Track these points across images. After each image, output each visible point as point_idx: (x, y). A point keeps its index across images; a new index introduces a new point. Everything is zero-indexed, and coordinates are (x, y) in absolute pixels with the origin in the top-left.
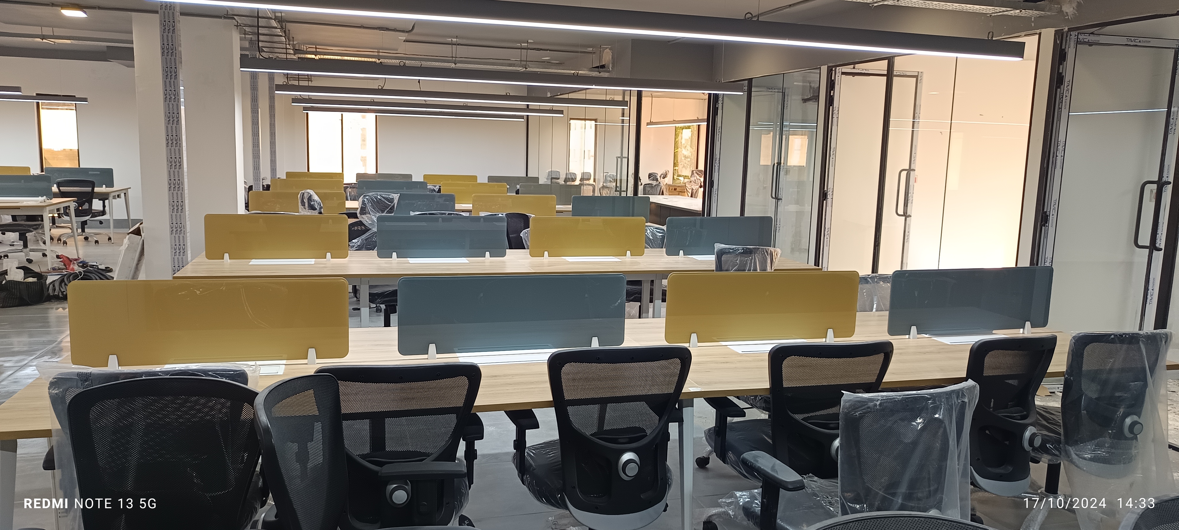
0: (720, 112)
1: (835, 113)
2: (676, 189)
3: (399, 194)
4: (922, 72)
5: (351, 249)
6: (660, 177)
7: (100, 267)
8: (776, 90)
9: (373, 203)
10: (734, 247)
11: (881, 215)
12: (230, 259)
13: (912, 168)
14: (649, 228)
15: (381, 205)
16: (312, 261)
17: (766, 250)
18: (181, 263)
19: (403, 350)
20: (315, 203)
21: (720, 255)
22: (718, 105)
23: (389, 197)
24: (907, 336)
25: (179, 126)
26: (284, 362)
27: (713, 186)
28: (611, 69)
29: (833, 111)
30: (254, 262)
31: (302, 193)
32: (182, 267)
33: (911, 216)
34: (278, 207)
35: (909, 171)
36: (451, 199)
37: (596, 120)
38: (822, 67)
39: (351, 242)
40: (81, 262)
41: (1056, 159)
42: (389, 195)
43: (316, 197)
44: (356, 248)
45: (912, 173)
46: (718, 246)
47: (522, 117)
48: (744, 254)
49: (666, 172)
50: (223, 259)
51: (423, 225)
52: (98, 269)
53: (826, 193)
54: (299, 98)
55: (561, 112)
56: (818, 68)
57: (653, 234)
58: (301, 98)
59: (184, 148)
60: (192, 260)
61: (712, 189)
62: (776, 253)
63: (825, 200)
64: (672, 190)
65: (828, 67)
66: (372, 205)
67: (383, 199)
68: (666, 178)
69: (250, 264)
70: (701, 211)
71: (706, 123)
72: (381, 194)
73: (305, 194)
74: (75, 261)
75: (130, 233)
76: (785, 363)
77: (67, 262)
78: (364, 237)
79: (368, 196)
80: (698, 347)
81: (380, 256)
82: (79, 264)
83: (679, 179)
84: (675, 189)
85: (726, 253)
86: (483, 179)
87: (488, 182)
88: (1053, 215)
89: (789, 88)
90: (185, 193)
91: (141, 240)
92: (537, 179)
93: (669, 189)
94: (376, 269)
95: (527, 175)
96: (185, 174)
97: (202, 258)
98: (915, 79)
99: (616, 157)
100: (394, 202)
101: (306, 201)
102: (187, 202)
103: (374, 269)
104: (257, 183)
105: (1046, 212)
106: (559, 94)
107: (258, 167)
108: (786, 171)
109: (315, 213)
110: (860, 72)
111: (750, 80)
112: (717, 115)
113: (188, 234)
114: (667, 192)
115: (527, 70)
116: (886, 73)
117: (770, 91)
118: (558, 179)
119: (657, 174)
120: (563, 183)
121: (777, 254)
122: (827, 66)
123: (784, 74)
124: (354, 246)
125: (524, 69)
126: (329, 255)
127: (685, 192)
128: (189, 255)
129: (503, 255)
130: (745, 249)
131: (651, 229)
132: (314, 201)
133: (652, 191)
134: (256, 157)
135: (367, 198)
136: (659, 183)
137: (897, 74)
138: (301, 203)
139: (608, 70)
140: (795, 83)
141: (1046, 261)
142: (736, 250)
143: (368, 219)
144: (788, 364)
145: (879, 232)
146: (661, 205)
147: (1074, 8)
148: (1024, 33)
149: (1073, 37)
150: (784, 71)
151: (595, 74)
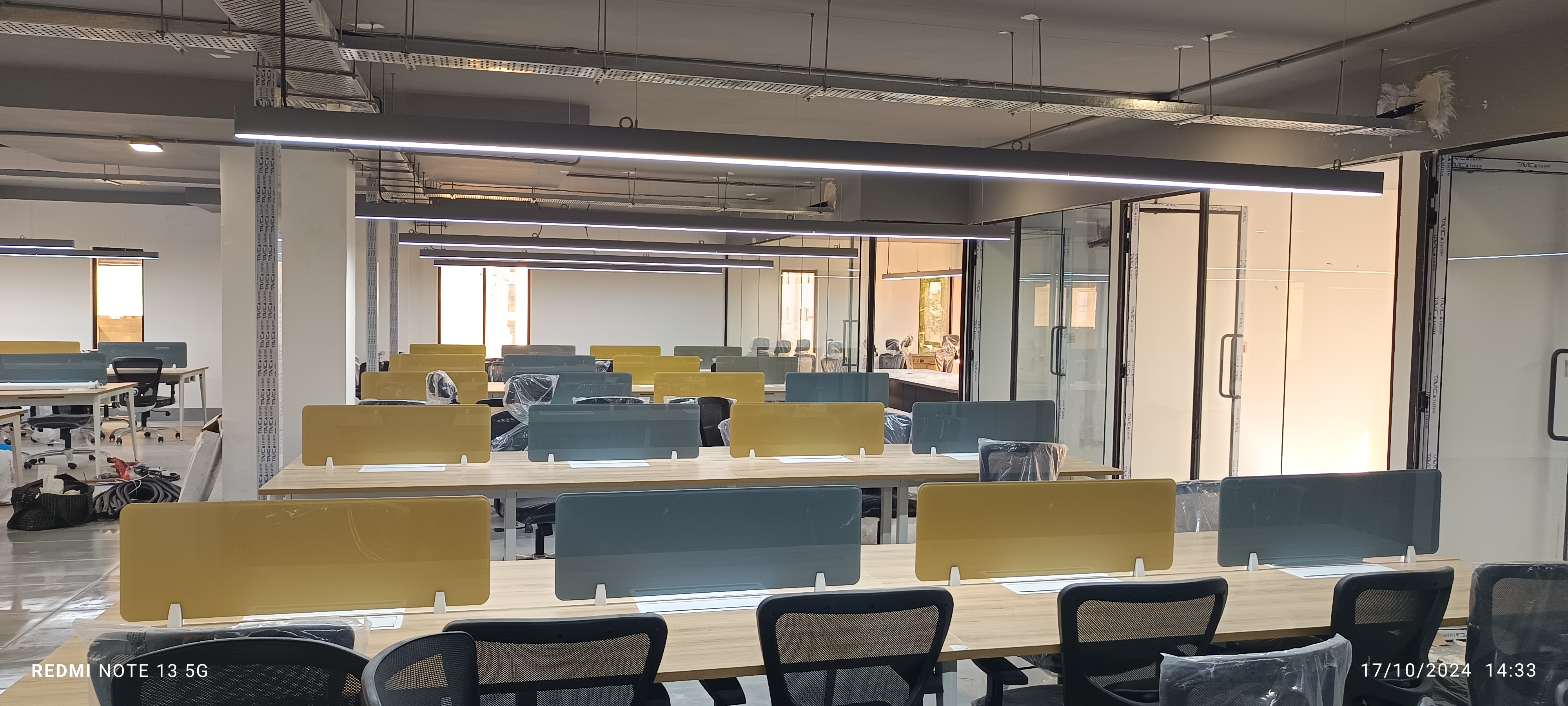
0: (979, 261)
1: (1132, 262)
2: (923, 360)
3: (558, 376)
4: (1246, 207)
5: (494, 450)
6: (901, 345)
7: (164, 473)
8: (1053, 232)
9: (524, 387)
10: (1005, 442)
11: (1199, 397)
12: (333, 465)
13: (1238, 334)
14: (889, 416)
15: (536, 391)
16: (442, 467)
17: (1048, 446)
18: (269, 471)
19: (564, 591)
20: (448, 388)
21: (986, 453)
22: (976, 252)
23: (546, 380)
24: (1245, 567)
25: (274, 291)
26: (403, 610)
27: (973, 357)
28: (835, 208)
29: (1130, 259)
30: (366, 468)
31: (431, 374)
32: (271, 477)
33: (1240, 397)
34: (399, 393)
35: (1235, 336)
36: (627, 379)
37: (815, 272)
38: (1113, 202)
39: (494, 440)
40: (138, 468)
41: (1434, 322)
42: (546, 377)
43: (449, 381)
44: (500, 447)
45: (1238, 339)
46: (983, 442)
47: (719, 270)
48: (1017, 452)
49: (909, 338)
50: (326, 465)
51: (590, 414)
52: (161, 476)
53: (1125, 367)
54: (429, 249)
55: (770, 263)
56: (1109, 203)
57: (894, 424)
58: (432, 249)
59: (280, 320)
60: (284, 467)
61: (972, 361)
62: (1061, 450)
63: (1124, 377)
64: (917, 361)
65: (1121, 201)
66: (523, 391)
67: (537, 382)
68: (909, 347)
69: (360, 471)
70: (957, 390)
71: (961, 275)
72: (535, 376)
73: (435, 376)
74: (131, 465)
75: (205, 429)
76: (1081, 609)
77: (121, 466)
78: (511, 433)
79: (517, 378)
80: (962, 585)
81: (532, 458)
82: (136, 470)
83: (926, 347)
84: (921, 360)
85: (995, 451)
86: (668, 351)
87: (675, 355)
88: (1434, 396)
89: (1070, 229)
90: (279, 379)
91: (219, 438)
92: (739, 350)
93: (914, 361)
94: (527, 477)
95: (728, 344)
96: (280, 354)
97: (298, 464)
98: (1238, 215)
99: (844, 321)
100: (552, 386)
101: (435, 385)
102: (280, 390)
103: (525, 477)
104: (372, 360)
105: (1425, 392)
106: (768, 239)
107: (374, 340)
108: (1070, 337)
109: (449, 400)
110: (1164, 208)
111: (1018, 220)
112: (976, 265)
113: (281, 433)
114: (911, 365)
115: (726, 210)
116: (1199, 209)
117: (1045, 232)
118: (767, 349)
119: (898, 341)
120: (774, 354)
121: (1062, 452)
122: (1119, 200)
123: (1063, 211)
124: (497, 445)
125: (723, 209)
126: (464, 458)
127: (935, 364)
128: (281, 460)
129: (695, 455)
130: (1019, 445)
131: (892, 417)
132: (446, 386)
133: (891, 363)
134: (372, 326)
135: (516, 382)
136: (901, 353)
137: (1213, 210)
138: (429, 388)
139: (832, 208)
140: (1077, 222)
141: (1429, 459)
142: (1007, 448)
143: (517, 409)
144: (1085, 611)
145: (1198, 420)
146: (904, 383)
147: (1444, 124)
148: (1379, 158)
149: (1446, 161)
150: (1063, 208)
151: (814, 215)
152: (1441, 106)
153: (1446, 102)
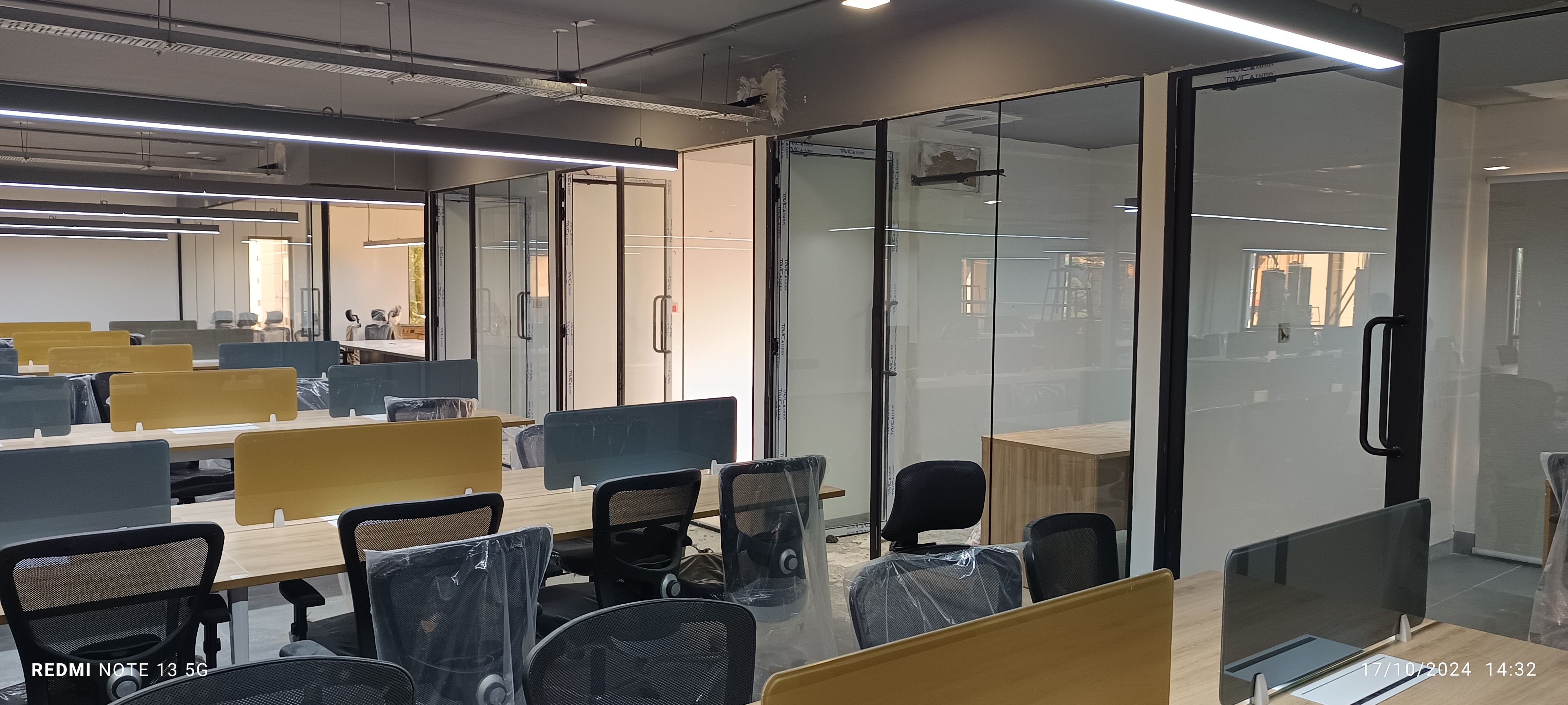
0: (440, 227)
1: (568, 229)
2: (414, 330)
4: (670, 181)
6: (389, 315)
8: (518, 201)
10: (411, 399)
11: (622, 351)
13: (667, 295)
17: (455, 402)
21: (393, 412)
22: (438, 219)
24: (567, 490)
27: (438, 324)
28: (285, 170)
29: (566, 227)
33: (671, 352)
35: (665, 297)
36: (13, 358)
37: (289, 239)
38: (549, 172)
41: (780, 280)
45: (668, 300)
46: (389, 400)
47: (165, 236)
48: (424, 408)
49: (397, 308)
53: (565, 328)
55: (216, 228)
56: (545, 173)
61: (437, 328)
62: (470, 405)
63: (564, 337)
64: (407, 332)
65: (555, 172)
68: (396, 317)
71: (424, 244)
76: (357, 531)
80: (286, 526)
83: (420, 317)
84: (411, 330)
85: (401, 408)
86: (100, 325)
87: (110, 330)
88: (783, 342)
89: (531, 198)
92: (194, 324)
93: (404, 331)
95: (181, 318)
98: (663, 188)
99: (301, 289)
105: (776, 339)
106: (220, 203)
110: (595, 179)
111: (472, 188)
112: (437, 231)
114: (400, 336)
116: (616, 181)
117: (505, 201)
118: (231, 322)
119: (384, 311)
120: (237, 327)
123: (509, 180)
125: (147, 168)
129: (66, 431)
130: (425, 401)
133: (378, 334)
136: (388, 323)
139: (282, 170)
140: (540, 191)
141: (780, 394)
142: (413, 404)
145: (622, 373)
146: (386, 353)
147: (780, 114)
148: (740, 140)
149: (784, 145)
150: (509, 177)
151: (262, 177)
152: (778, 98)
153: (781, 95)
